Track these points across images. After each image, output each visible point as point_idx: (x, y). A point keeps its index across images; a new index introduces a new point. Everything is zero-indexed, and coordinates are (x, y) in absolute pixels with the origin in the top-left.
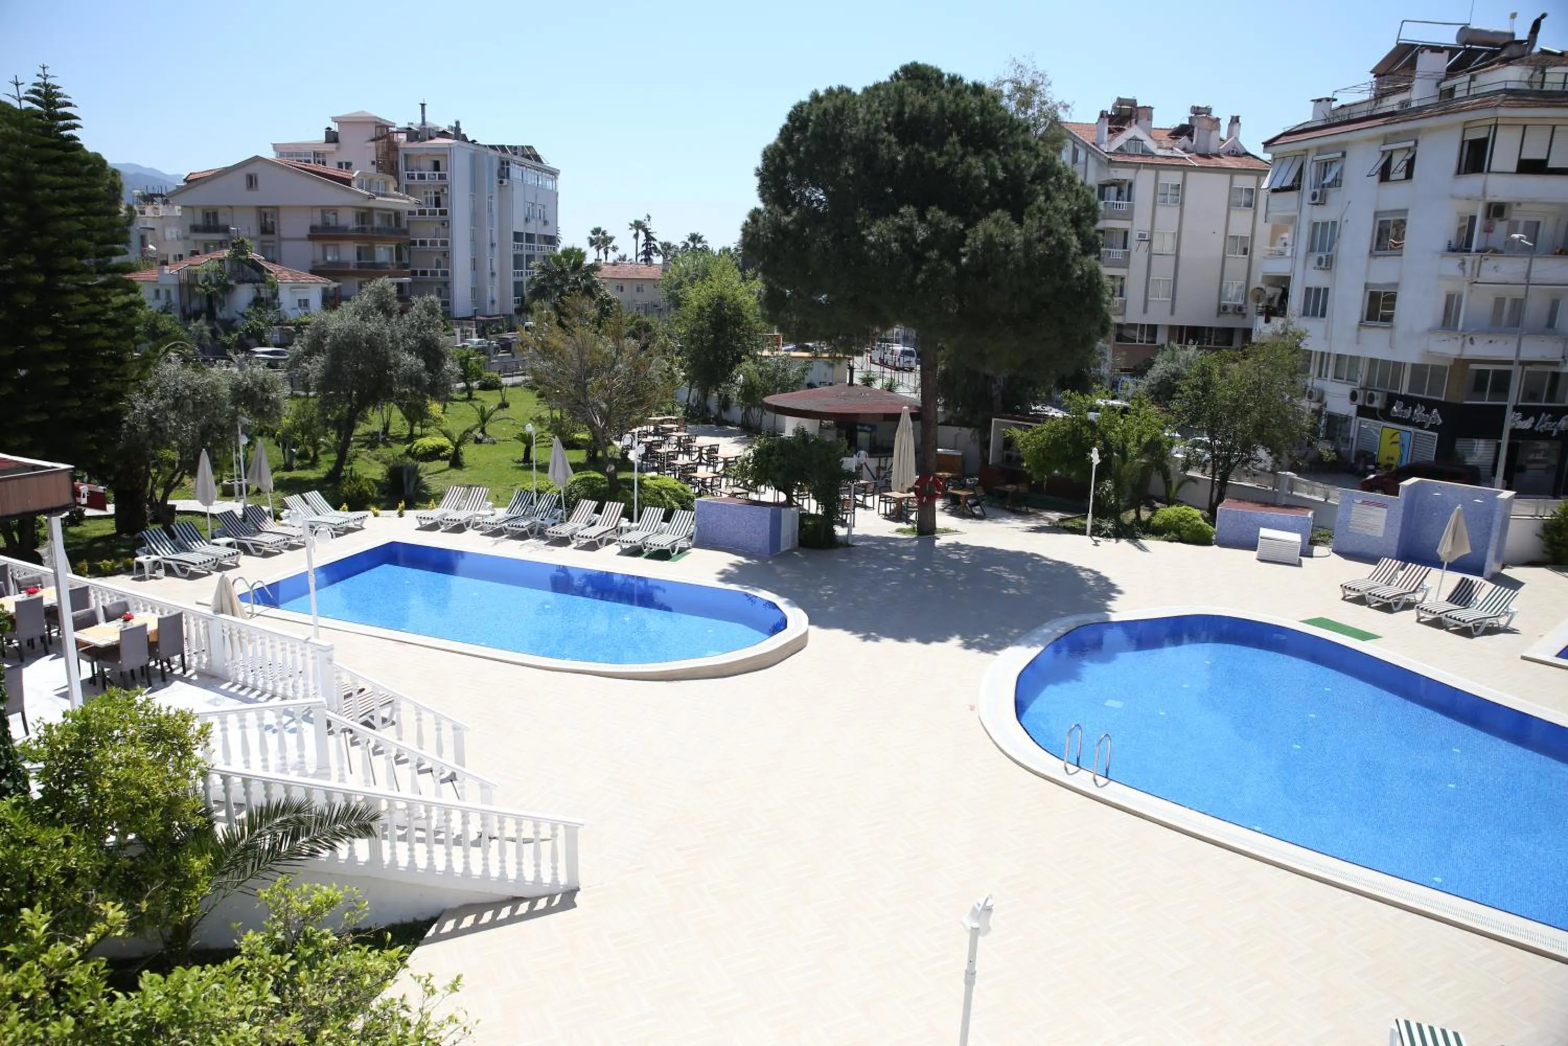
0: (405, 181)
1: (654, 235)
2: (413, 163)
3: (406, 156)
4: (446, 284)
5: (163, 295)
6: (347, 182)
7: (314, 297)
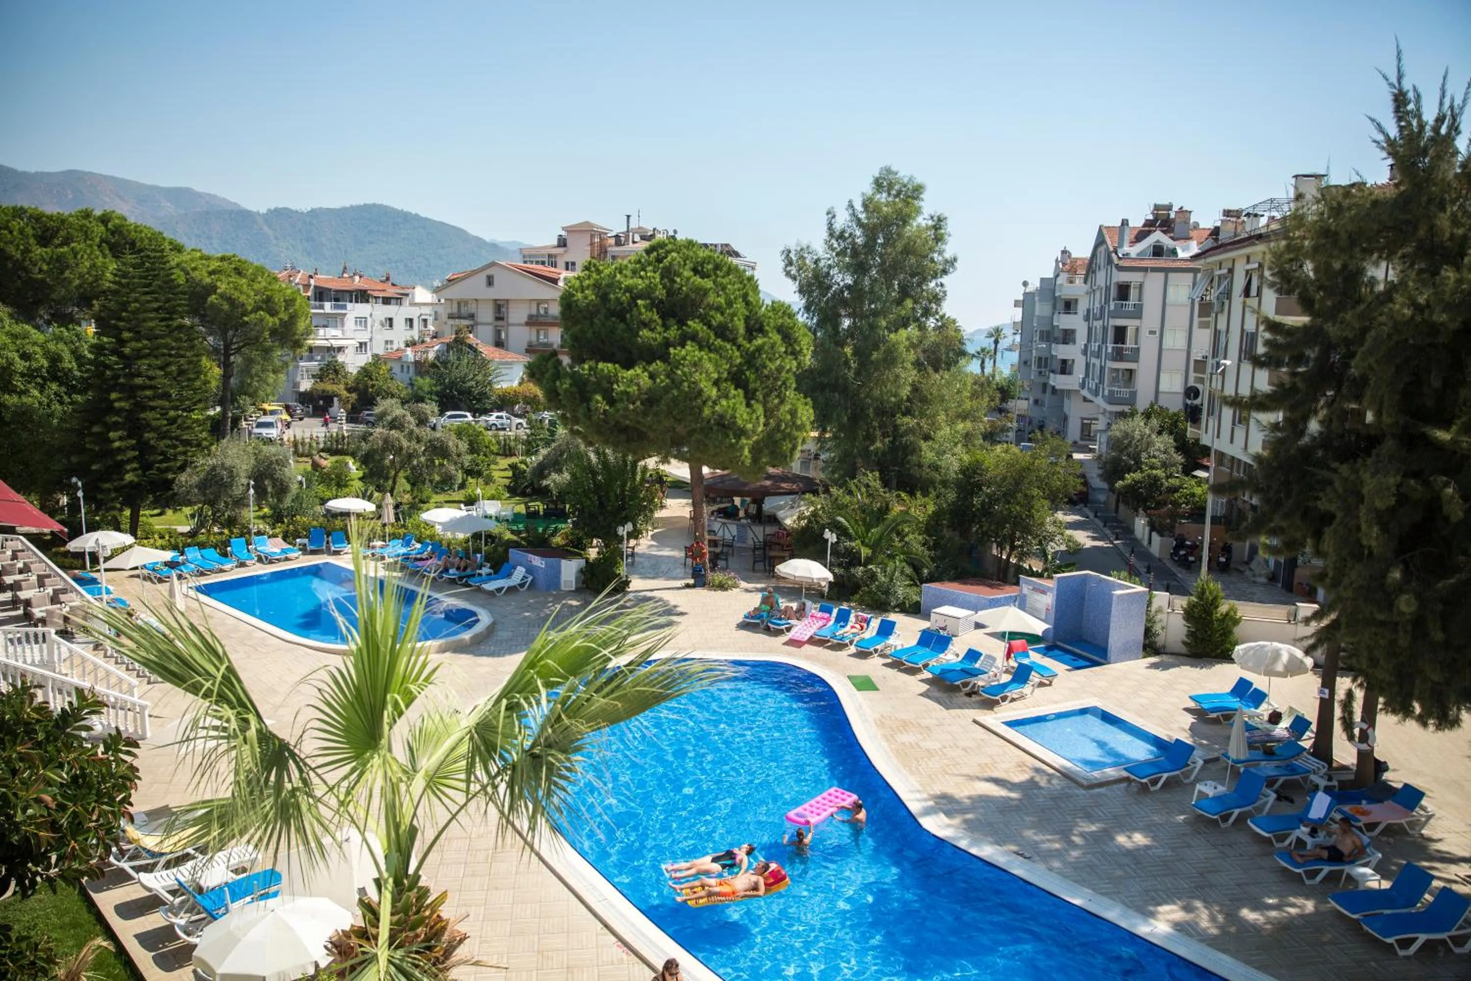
5: (405, 370)
6: (555, 281)
7: (515, 371)
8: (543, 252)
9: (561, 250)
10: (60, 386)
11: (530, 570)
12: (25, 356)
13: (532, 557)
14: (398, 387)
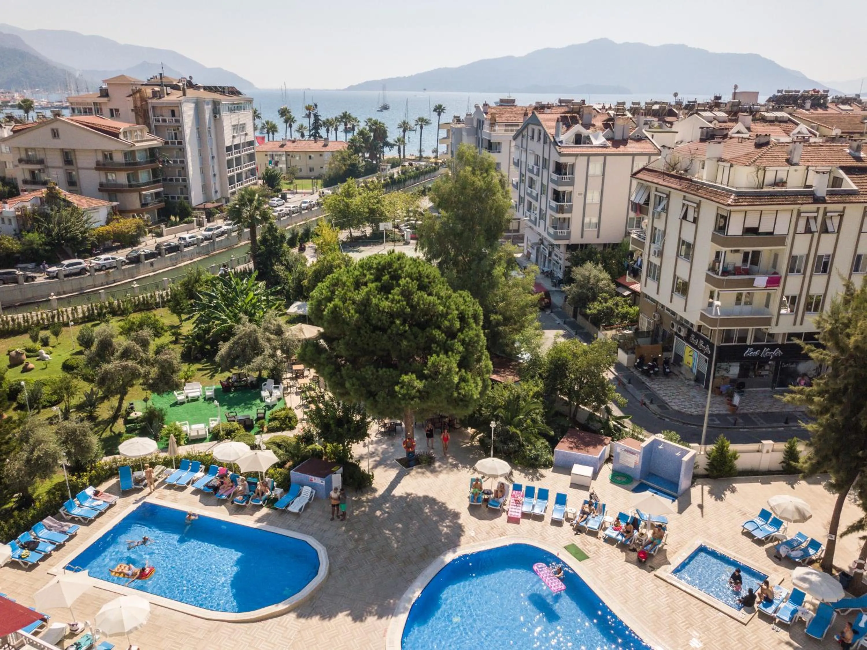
0: (153, 123)
1: (319, 117)
2: (158, 112)
3: (153, 107)
4: (185, 186)
5: (7, 222)
6: (116, 135)
7: (102, 215)
8: (89, 101)
9: (104, 100)
11: (313, 486)
13: (313, 478)
14: (9, 241)
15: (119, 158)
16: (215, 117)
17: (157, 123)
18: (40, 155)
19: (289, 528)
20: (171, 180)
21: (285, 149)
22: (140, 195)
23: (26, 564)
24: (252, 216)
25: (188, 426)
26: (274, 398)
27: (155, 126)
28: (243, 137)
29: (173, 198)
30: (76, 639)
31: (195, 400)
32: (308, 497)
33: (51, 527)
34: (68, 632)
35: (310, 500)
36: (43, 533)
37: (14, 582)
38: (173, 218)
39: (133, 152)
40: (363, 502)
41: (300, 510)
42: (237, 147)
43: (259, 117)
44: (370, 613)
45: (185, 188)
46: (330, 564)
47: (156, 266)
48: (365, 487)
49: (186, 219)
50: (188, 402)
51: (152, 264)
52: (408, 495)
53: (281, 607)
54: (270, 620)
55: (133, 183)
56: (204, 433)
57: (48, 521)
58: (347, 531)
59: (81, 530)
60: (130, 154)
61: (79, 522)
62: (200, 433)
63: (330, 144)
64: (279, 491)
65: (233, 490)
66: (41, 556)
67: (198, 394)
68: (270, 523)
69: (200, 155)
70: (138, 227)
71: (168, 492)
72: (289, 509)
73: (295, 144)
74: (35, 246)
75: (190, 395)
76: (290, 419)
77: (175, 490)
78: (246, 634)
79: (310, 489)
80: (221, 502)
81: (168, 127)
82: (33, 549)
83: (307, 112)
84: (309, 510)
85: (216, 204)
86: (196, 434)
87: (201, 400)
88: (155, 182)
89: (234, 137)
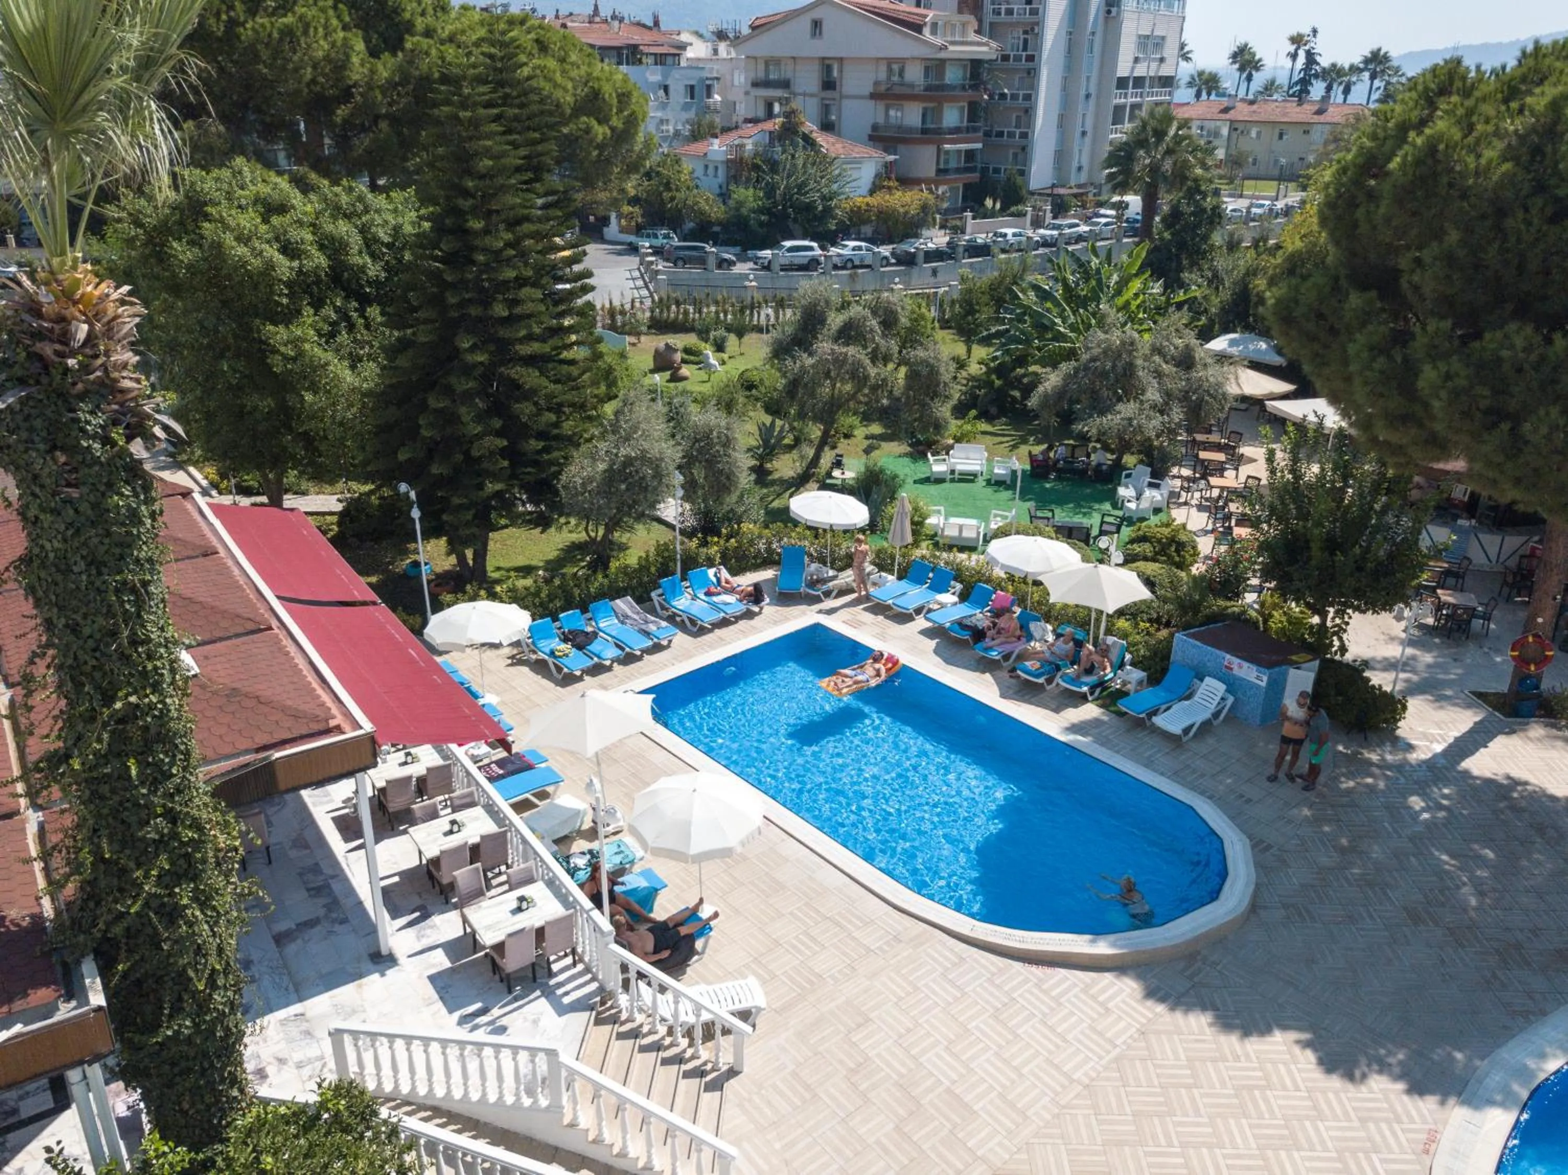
0: (989, 17)
1: (1318, 58)
4: (1024, 149)
5: (711, 170)
6: (918, 28)
7: (866, 173)
10: (347, 298)
11: (1233, 685)
12: (289, 250)
13: (1236, 661)
14: (707, 200)
15: (915, 75)
16: (1109, 12)
17: (996, 19)
18: (787, 71)
19: (1149, 764)
20: (1000, 134)
21: (1231, 115)
22: (939, 150)
23: (559, 669)
24: (1154, 169)
25: (942, 519)
26: (1145, 504)
27: (991, 24)
28: (1154, 65)
29: (997, 171)
30: (595, 845)
31: (968, 478)
32: (1212, 707)
33: (627, 617)
34: (588, 824)
35: (1216, 715)
36: (608, 624)
37: (528, 698)
38: (989, 203)
39: (942, 63)
40: (1370, 763)
41: (1186, 731)
42: (1139, 82)
43: (1187, 59)
44: (1383, 1068)
45: (1024, 151)
46: (1258, 886)
47: (940, 277)
48: (1376, 728)
49: (1013, 209)
50: (952, 480)
51: (935, 272)
52: (1515, 783)
53: (1103, 948)
54: (1063, 972)
55: (930, 126)
56: (973, 535)
57: (624, 605)
58: (1317, 821)
59: (680, 639)
60: (935, 67)
61: (682, 627)
62: (965, 534)
63: (1331, 109)
64: (1135, 675)
65: (1019, 647)
66: (590, 663)
67: (978, 468)
68: (1103, 742)
69: (1064, 89)
70: (924, 208)
71: (869, 617)
72: (1158, 720)
73: (1255, 107)
74: (744, 211)
75: (959, 468)
76: (1180, 546)
77: (887, 617)
78: (990, 981)
79: (1222, 687)
80: (985, 665)
81: (1013, 25)
82: (580, 647)
83: (1292, 48)
84: (1211, 741)
85: (1075, 191)
86: (955, 533)
87: (981, 482)
88: (968, 130)
89: (1136, 60)
